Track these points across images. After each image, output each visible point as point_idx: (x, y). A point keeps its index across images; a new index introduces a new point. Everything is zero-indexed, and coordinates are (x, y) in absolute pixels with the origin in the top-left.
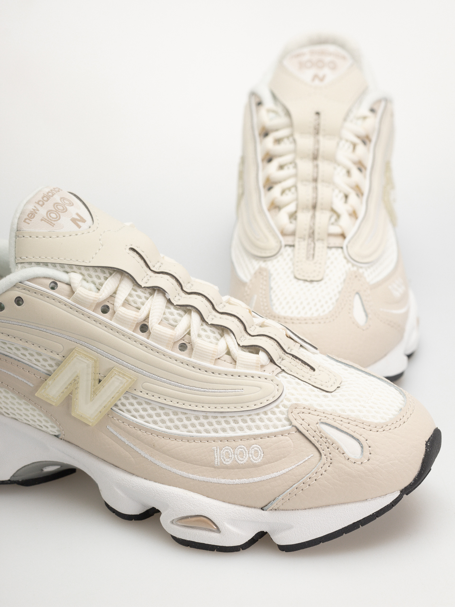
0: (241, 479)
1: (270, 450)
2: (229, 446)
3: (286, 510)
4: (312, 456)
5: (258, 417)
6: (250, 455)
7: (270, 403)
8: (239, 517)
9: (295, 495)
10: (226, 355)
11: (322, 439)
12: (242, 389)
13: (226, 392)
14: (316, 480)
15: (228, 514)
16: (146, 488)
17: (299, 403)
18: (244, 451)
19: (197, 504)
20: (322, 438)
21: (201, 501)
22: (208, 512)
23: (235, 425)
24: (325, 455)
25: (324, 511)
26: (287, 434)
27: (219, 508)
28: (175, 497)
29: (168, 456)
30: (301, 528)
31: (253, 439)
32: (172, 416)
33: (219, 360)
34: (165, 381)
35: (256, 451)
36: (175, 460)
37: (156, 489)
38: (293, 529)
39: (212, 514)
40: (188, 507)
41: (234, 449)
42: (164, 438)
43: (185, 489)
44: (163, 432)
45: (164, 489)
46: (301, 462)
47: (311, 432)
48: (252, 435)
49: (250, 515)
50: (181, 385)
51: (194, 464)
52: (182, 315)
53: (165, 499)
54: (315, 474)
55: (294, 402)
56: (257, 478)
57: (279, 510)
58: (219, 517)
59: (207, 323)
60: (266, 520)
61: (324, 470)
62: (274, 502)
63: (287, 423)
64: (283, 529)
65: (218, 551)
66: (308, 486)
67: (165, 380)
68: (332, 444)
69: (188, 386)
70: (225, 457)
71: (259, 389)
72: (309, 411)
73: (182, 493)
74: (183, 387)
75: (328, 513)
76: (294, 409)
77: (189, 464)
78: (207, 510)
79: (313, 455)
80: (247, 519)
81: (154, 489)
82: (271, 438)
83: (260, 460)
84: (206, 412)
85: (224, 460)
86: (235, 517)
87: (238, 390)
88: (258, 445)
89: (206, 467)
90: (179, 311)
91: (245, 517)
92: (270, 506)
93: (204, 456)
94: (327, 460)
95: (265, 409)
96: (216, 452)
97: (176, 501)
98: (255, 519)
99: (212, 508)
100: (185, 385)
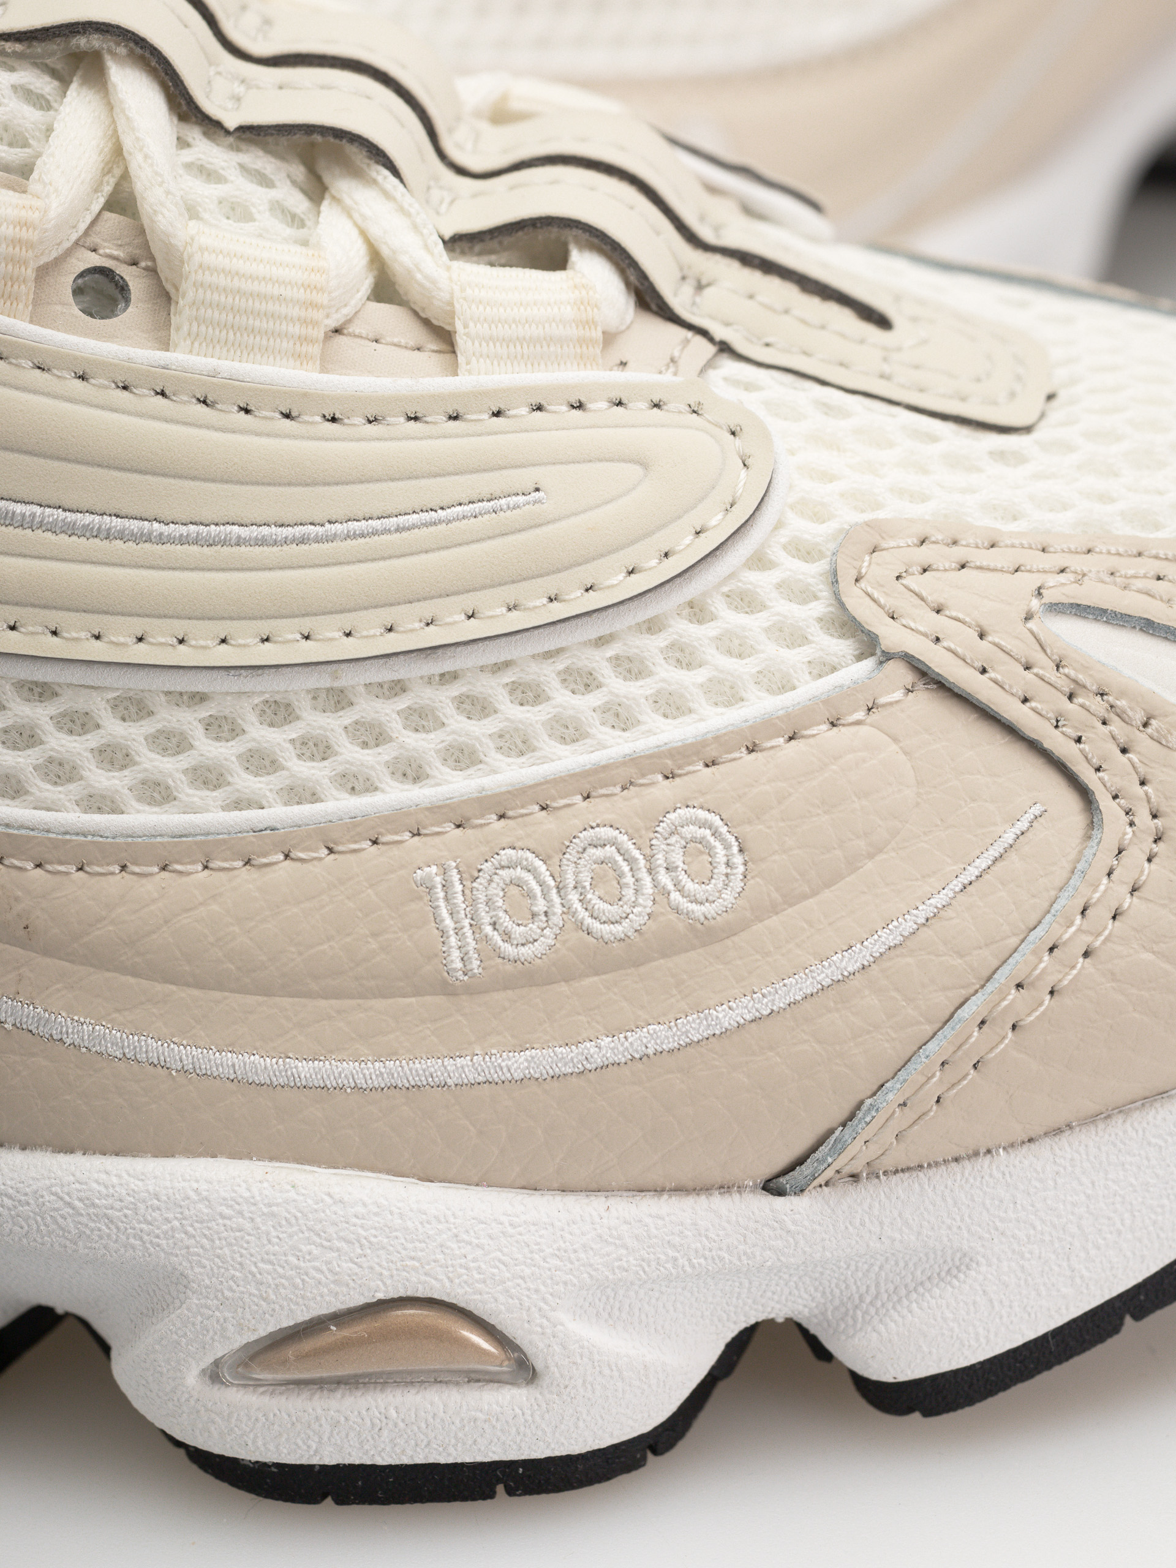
0: (629, 1034)
1: (782, 824)
2: (518, 844)
3: (921, 1167)
4: (1037, 813)
5: (660, 641)
6: (664, 879)
7: (717, 549)
8: (643, 1260)
9: (975, 1066)
10: (374, 306)
11: (1079, 700)
12: (537, 490)
13: (440, 522)
14: (1086, 954)
15: (572, 1256)
16: (10, 1197)
17: (881, 515)
18: (619, 859)
19: (375, 1236)
20: (1075, 700)
21: (391, 1213)
22: (451, 1269)
23: (528, 715)
24: (1115, 797)
25: (1140, 1132)
26: (860, 715)
27: (510, 1230)
28: (221, 1221)
29: (135, 974)
30: (1023, 1257)
31: (660, 777)
32: (114, 728)
33: (340, 339)
34: (37, 519)
35: (696, 848)
36: (183, 995)
37: (80, 1191)
38: (973, 1273)
39: (477, 1276)
40: (317, 1264)
41: (556, 860)
42: (87, 869)
43: (271, 1159)
44: (74, 838)
45: (140, 1183)
46: (983, 863)
47: (1007, 670)
48: (650, 756)
49: (707, 1237)
50: (141, 529)
51: (310, 995)
52: (43, 96)
53: (156, 1240)
54: (1079, 917)
55: (849, 516)
56: (730, 1008)
57: (878, 1177)
58: (523, 1285)
59: (212, 126)
60: (805, 1252)
61: (1126, 883)
62: (848, 1130)
63: (842, 647)
64: (906, 1286)
65: (520, 1495)
66: (1048, 997)
67: (33, 515)
68: (1145, 725)
69: (192, 528)
70: (505, 921)
71: (637, 470)
72: (960, 553)
73: (266, 1185)
74: (161, 534)
75: (1166, 1141)
76: (867, 558)
77: (277, 999)
78: (440, 1257)
79: (1043, 805)
80: (693, 1267)
81: (67, 1198)
82: (772, 752)
83: (728, 896)
84: (329, 668)
85: (507, 936)
86: (619, 1267)
87: (513, 500)
88: (702, 808)
89: (390, 1001)
90: (23, 73)
91: (677, 1254)
92: (830, 1160)
93: (374, 935)
94: (1132, 824)
95: (693, 583)
96: (441, 895)
97: (230, 1245)
98: (740, 1259)
99: (470, 1243)
100: (169, 519)
